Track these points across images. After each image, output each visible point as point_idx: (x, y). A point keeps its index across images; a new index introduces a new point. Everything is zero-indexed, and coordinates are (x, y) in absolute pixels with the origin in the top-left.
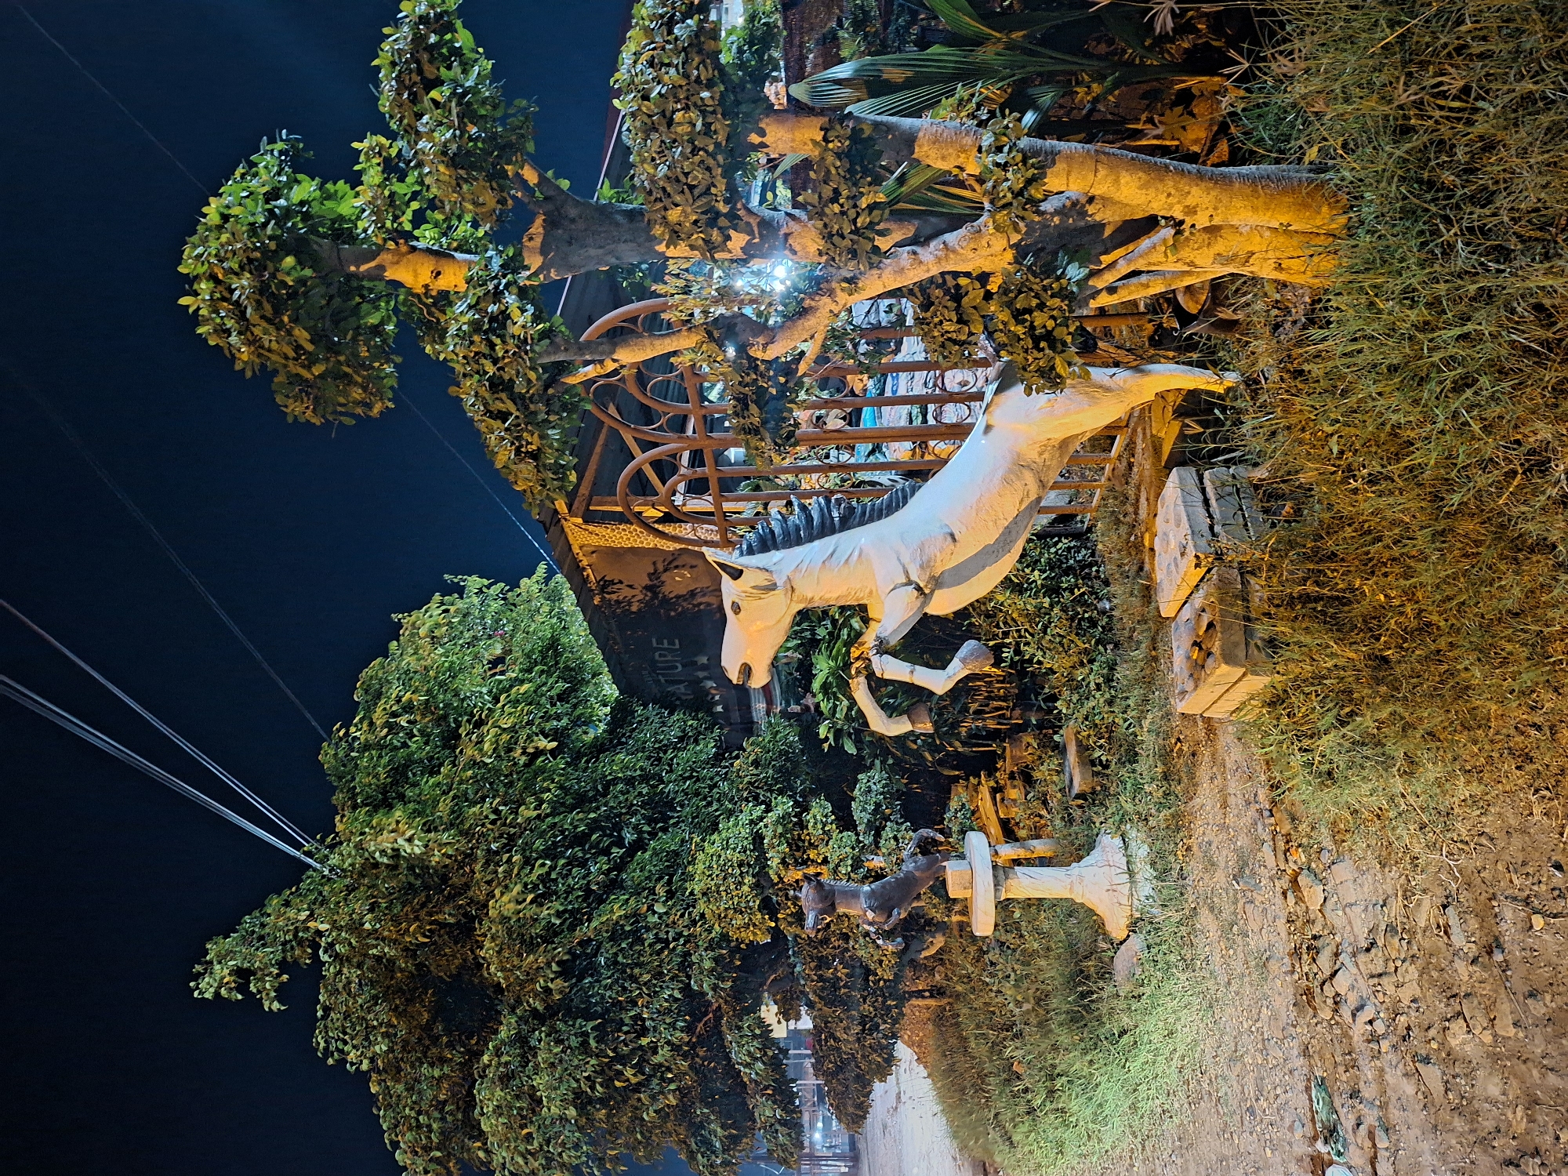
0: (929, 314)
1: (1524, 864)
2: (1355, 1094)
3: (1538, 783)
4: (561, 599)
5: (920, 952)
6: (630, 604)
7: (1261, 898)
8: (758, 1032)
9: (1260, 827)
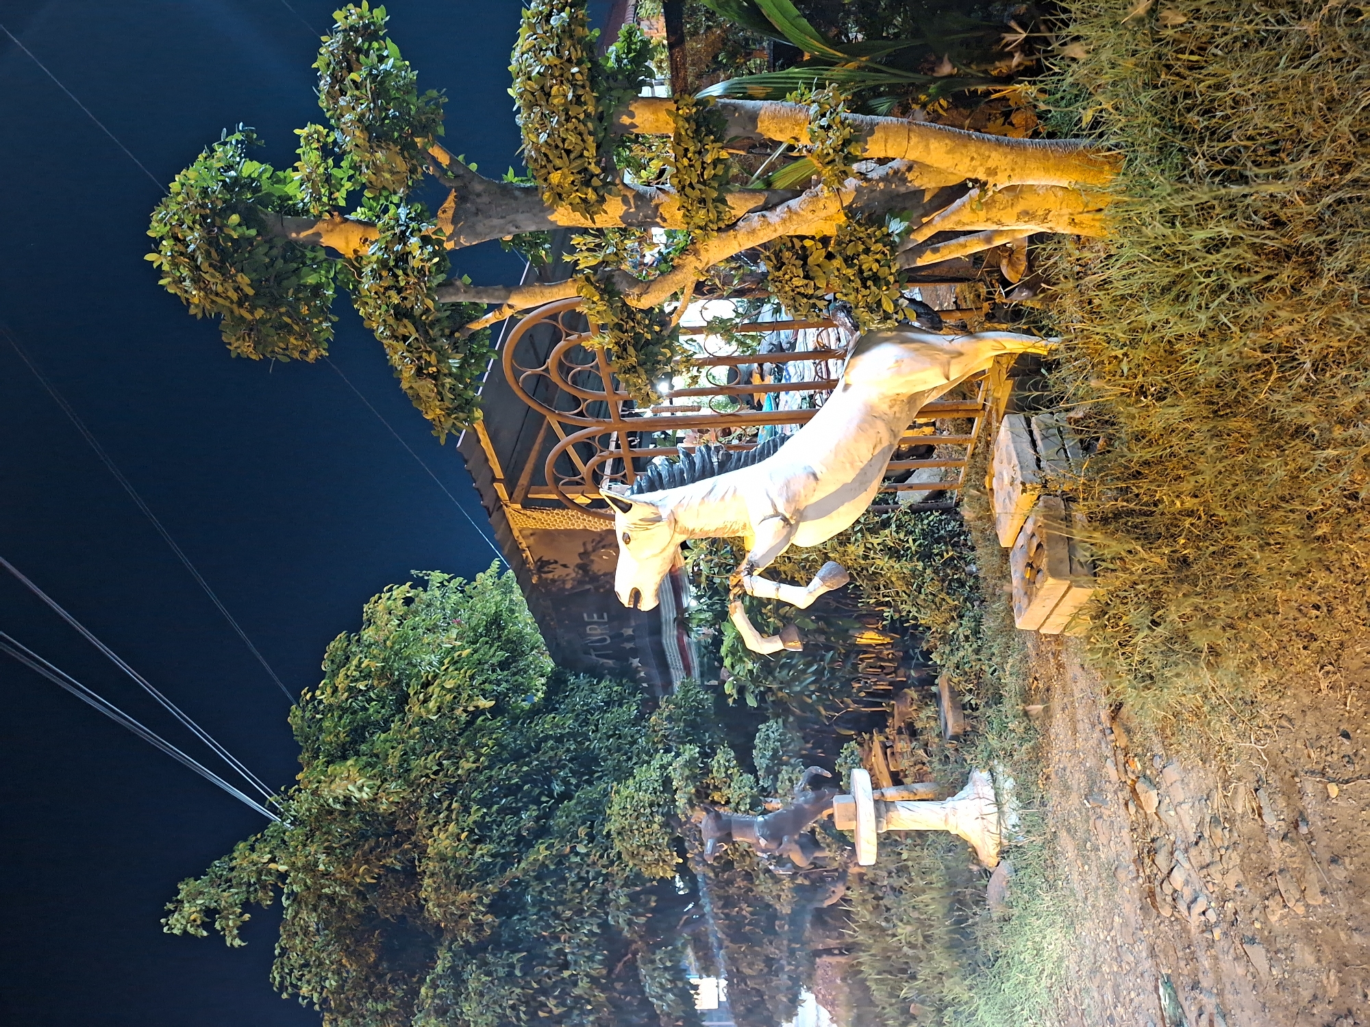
0: (781, 273)
1: (1318, 738)
2: (1195, 986)
3: (1325, 659)
4: (511, 592)
5: (822, 901)
6: (564, 582)
7: (1107, 812)
8: (669, 964)
9: (1103, 745)
